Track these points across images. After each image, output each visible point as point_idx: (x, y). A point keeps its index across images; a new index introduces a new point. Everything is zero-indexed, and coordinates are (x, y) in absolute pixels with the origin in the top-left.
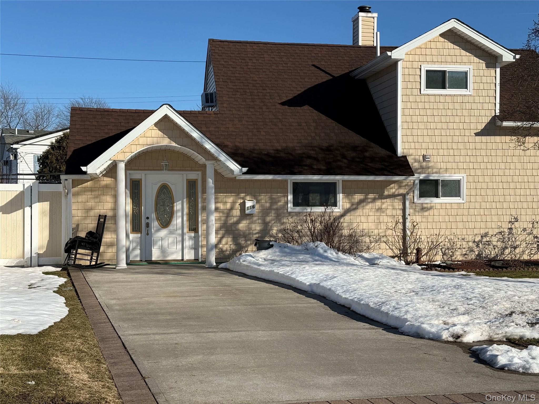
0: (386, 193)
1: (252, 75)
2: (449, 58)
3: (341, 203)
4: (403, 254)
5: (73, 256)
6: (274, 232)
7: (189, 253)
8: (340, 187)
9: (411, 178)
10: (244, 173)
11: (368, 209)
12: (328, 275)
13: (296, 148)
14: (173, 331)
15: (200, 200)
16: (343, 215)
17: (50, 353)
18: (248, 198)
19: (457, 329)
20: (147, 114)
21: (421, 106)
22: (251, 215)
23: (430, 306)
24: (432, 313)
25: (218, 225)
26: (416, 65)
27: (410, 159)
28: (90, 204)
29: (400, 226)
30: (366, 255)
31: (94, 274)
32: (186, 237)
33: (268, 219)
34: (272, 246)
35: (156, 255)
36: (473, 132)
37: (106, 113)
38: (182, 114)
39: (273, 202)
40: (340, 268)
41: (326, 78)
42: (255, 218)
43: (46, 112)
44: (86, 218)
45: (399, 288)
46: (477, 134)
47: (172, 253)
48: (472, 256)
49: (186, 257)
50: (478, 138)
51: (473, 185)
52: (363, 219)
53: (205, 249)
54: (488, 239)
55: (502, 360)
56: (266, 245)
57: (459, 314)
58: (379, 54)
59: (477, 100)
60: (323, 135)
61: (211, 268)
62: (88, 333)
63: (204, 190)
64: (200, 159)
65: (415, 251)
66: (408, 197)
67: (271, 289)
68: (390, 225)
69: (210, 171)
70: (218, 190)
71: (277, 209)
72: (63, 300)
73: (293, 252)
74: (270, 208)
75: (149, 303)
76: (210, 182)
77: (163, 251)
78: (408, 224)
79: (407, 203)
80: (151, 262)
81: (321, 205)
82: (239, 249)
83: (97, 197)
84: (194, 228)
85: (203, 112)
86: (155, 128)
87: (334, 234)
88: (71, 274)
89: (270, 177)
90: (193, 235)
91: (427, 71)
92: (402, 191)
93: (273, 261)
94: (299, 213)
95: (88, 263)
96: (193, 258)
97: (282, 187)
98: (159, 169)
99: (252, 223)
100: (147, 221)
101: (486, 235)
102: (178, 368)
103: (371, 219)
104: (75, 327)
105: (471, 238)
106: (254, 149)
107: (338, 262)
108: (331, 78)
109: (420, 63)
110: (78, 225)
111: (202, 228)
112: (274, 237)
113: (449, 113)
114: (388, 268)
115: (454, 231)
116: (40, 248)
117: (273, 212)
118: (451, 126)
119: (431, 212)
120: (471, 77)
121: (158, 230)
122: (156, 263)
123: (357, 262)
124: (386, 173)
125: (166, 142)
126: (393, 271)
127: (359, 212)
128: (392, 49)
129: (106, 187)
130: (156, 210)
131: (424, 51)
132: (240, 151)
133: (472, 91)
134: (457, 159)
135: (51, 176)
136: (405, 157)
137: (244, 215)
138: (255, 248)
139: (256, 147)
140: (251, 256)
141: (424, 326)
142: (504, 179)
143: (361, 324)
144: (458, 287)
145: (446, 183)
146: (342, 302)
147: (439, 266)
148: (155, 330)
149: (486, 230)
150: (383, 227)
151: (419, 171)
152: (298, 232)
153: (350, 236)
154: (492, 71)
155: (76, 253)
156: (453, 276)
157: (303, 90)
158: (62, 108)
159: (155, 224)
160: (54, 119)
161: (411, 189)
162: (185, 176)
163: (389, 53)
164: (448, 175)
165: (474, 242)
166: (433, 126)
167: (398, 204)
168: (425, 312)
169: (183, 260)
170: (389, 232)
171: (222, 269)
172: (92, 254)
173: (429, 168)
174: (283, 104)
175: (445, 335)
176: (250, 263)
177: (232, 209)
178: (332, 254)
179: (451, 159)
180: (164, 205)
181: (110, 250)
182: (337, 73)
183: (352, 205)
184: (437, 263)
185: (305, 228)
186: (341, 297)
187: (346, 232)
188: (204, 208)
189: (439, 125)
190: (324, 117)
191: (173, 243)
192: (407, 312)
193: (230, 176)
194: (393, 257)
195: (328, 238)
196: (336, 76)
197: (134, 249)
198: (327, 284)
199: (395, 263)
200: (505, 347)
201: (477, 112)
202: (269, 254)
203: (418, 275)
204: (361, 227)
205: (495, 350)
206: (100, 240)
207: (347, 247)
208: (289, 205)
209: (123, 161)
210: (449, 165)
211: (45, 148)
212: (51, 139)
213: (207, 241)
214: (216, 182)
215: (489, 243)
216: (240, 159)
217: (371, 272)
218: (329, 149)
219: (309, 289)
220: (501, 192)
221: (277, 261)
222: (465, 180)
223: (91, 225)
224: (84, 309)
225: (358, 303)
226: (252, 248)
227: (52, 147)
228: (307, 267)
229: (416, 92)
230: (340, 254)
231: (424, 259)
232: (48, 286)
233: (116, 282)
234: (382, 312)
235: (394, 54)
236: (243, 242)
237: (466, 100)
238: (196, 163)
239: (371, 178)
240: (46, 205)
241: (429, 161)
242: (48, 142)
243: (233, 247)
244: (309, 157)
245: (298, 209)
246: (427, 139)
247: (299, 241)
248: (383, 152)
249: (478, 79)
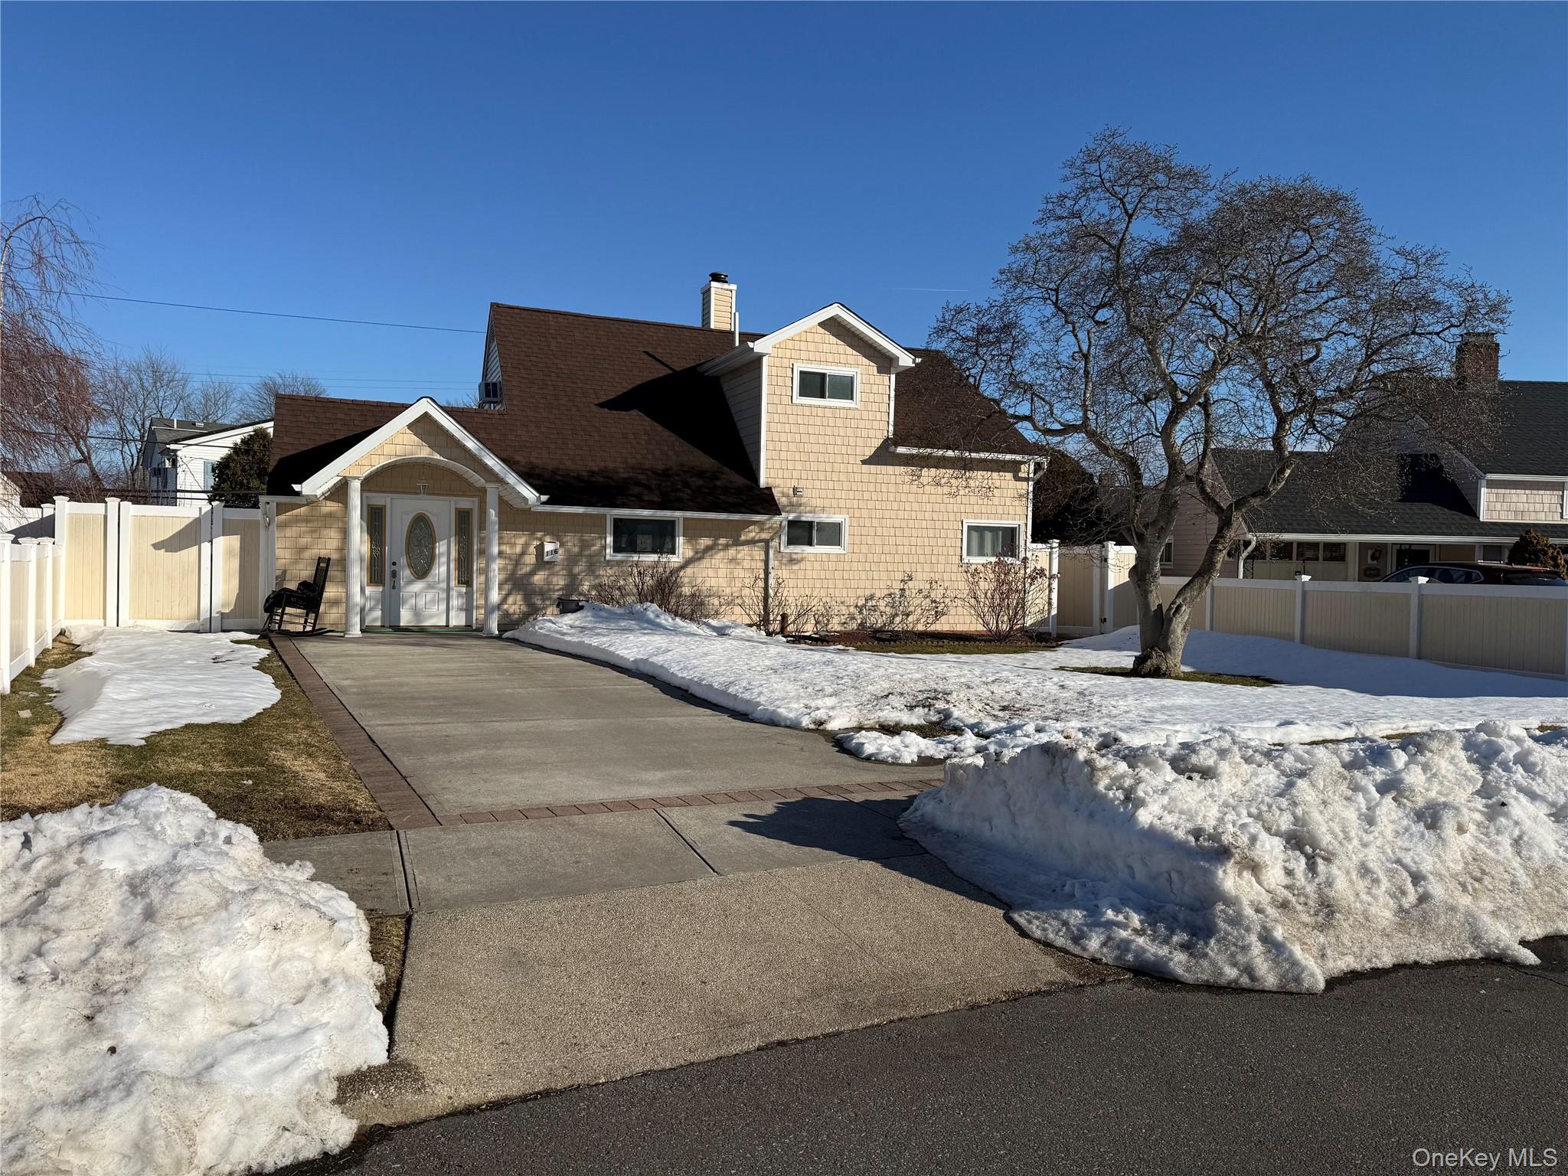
0: (743, 538)
1: (555, 361)
2: (830, 358)
3: (681, 550)
4: (764, 622)
5: (278, 618)
6: (585, 587)
7: (457, 616)
8: (680, 528)
9: (777, 518)
10: (544, 503)
11: (719, 559)
12: (659, 648)
13: (620, 470)
14: (441, 720)
15: (475, 540)
16: (683, 567)
17: (265, 746)
18: (548, 538)
19: (821, 714)
20: (397, 409)
21: (792, 419)
22: (551, 563)
23: (790, 687)
24: (791, 694)
25: (502, 577)
26: (786, 363)
27: (776, 493)
28: (303, 541)
29: (761, 584)
30: (714, 622)
31: (311, 644)
32: (454, 593)
33: (576, 570)
34: (582, 608)
35: (406, 618)
36: (859, 459)
37: (331, 405)
38: (450, 411)
39: (584, 545)
40: (677, 639)
41: (664, 372)
42: (557, 568)
43: (222, 393)
44: (296, 561)
45: (753, 664)
46: (864, 462)
47: (432, 616)
48: (853, 626)
49: (453, 623)
50: (865, 467)
51: (857, 531)
52: (711, 573)
53: (483, 611)
54: (874, 603)
55: (869, 749)
56: (573, 606)
57: (825, 696)
58: (737, 344)
59: (865, 415)
60: (657, 453)
61: (491, 637)
62: (315, 723)
63: (482, 526)
64: (478, 480)
65: (779, 618)
66: (773, 544)
67: (579, 666)
68: (747, 581)
69: (492, 498)
70: (503, 526)
71: (590, 556)
72: (269, 679)
73: (612, 617)
74: (580, 554)
75: (401, 685)
76: (493, 514)
77: (417, 612)
78: (772, 582)
79: (771, 552)
80: (397, 629)
81: (654, 551)
82: (532, 611)
83: (315, 531)
84: (466, 580)
85: (481, 410)
86: (408, 431)
87: (670, 593)
88: (276, 644)
89: (580, 510)
90: (464, 590)
91: (801, 373)
92: (765, 536)
93: (583, 629)
94: (622, 562)
95: (300, 628)
96: (463, 623)
97: (597, 526)
98: (415, 492)
99: (553, 574)
100: (394, 568)
101: (872, 597)
102: (450, 766)
103: (722, 572)
104: (295, 715)
105: (852, 601)
106: (558, 469)
107: (675, 631)
108: (670, 372)
109: (792, 361)
110: (285, 572)
111: (478, 581)
112: (585, 595)
113: (829, 431)
114: (742, 639)
115: (831, 591)
116: (224, 605)
117: (584, 560)
118: (830, 449)
119: (802, 565)
120: (859, 385)
121: (410, 582)
122: (406, 630)
123: (700, 632)
124: (743, 510)
125: (425, 452)
126: (747, 643)
127: (705, 562)
128: (756, 337)
129: (330, 515)
130: (408, 552)
131: (797, 345)
132: (537, 471)
133: (859, 403)
134: (838, 494)
135: (233, 495)
136: (769, 489)
137: (541, 563)
138: (556, 611)
139: (561, 466)
140: (550, 621)
141: (779, 710)
142: (897, 523)
143: (702, 710)
144: (828, 663)
145: (822, 526)
146: (677, 683)
147: (809, 638)
148: (413, 720)
149: (873, 591)
150: (739, 584)
151: (788, 509)
152: (619, 588)
153: (693, 595)
154: (886, 378)
155: (283, 613)
156: (826, 651)
157: (630, 387)
158: (247, 388)
159: (406, 573)
160: (235, 404)
161: (777, 534)
162: (453, 503)
163: (751, 345)
164: (825, 515)
165: (856, 606)
166: (807, 448)
167: (759, 554)
168: (783, 694)
169: (447, 626)
170: (746, 592)
171: (508, 639)
172: (307, 615)
173: (800, 505)
174: (602, 405)
175: (806, 722)
176: (549, 630)
177: (523, 553)
178: (666, 620)
179: (830, 494)
180: (419, 545)
181: (334, 610)
182: (680, 365)
183: (697, 553)
184: (808, 634)
185: (630, 583)
186: (677, 676)
187: (686, 590)
188: (482, 552)
189: (815, 448)
190: (660, 428)
191: (433, 601)
192: (760, 693)
193: (522, 506)
194: (750, 626)
195: (662, 599)
196: (678, 369)
197: (371, 609)
198: (659, 660)
199: (751, 634)
200: (875, 734)
201: (864, 433)
202: (578, 619)
203: (780, 649)
204: (708, 584)
205: (862, 737)
206: (321, 595)
207: (688, 611)
208: (608, 551)
209: (357, 478)
210: (827, 503)
211: (225, 452)
212: (235, 438)
213: (486, 599)
214: (500, 514)
215: (875, 608)
216: (537, 482)
217: (719, 645)
218: (665, 474)
219: (633, 667)
220: (892, 540)
221: (590, 629)
222: (847, 524)
223: (306, 573)
224: (304, 692)
225: (698, 684)
226: (552, 610)
227: (236, 449)
228: (632, 638)
229: (786, 400)
230: (678, 619)
231: (791, 628)
232: (243, 660)
233: (347, 655)
234: (729, 694)
235: (758, 346)
236: (539, 602)
237: (851, 414)
238: (471, 485)
239: (723, 516)
240: (235, 541)
241: (801, 496)
242: (229, 442)
243: (524, 608)
244: (638, 483)
245: (620, 557)
246: (799, 466)
247: (621, 602)
248: (739, 481)
249: (867, 388)
